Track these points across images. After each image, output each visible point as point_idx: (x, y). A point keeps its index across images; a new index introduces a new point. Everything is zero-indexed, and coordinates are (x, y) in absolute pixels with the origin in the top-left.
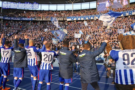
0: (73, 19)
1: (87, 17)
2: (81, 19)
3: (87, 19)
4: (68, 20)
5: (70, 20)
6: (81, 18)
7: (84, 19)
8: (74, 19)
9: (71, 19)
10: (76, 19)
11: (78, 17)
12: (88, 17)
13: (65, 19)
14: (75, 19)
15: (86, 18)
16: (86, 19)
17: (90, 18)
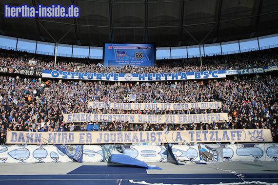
0: (56, 75)
11: (66, 73)
12: (89, 75)
13: (37, 73)
14: (61, 76)
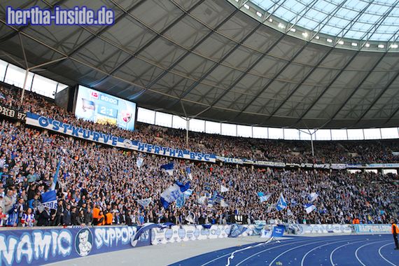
0: (44, 123)
1: (81, 131)
2: (65, 131)
3: (80, 137)
4: (29, 121)
5: (35, 123)
6: (68, 130)
7: (73, 134)
8: (47, 125)
9: (41, 123)
10: (53, 128)
11: (58, 123)
13: (20, 116)
14: (50, 127)
15: (79, 133)
16: (77, 134)
17: (88, 137)
